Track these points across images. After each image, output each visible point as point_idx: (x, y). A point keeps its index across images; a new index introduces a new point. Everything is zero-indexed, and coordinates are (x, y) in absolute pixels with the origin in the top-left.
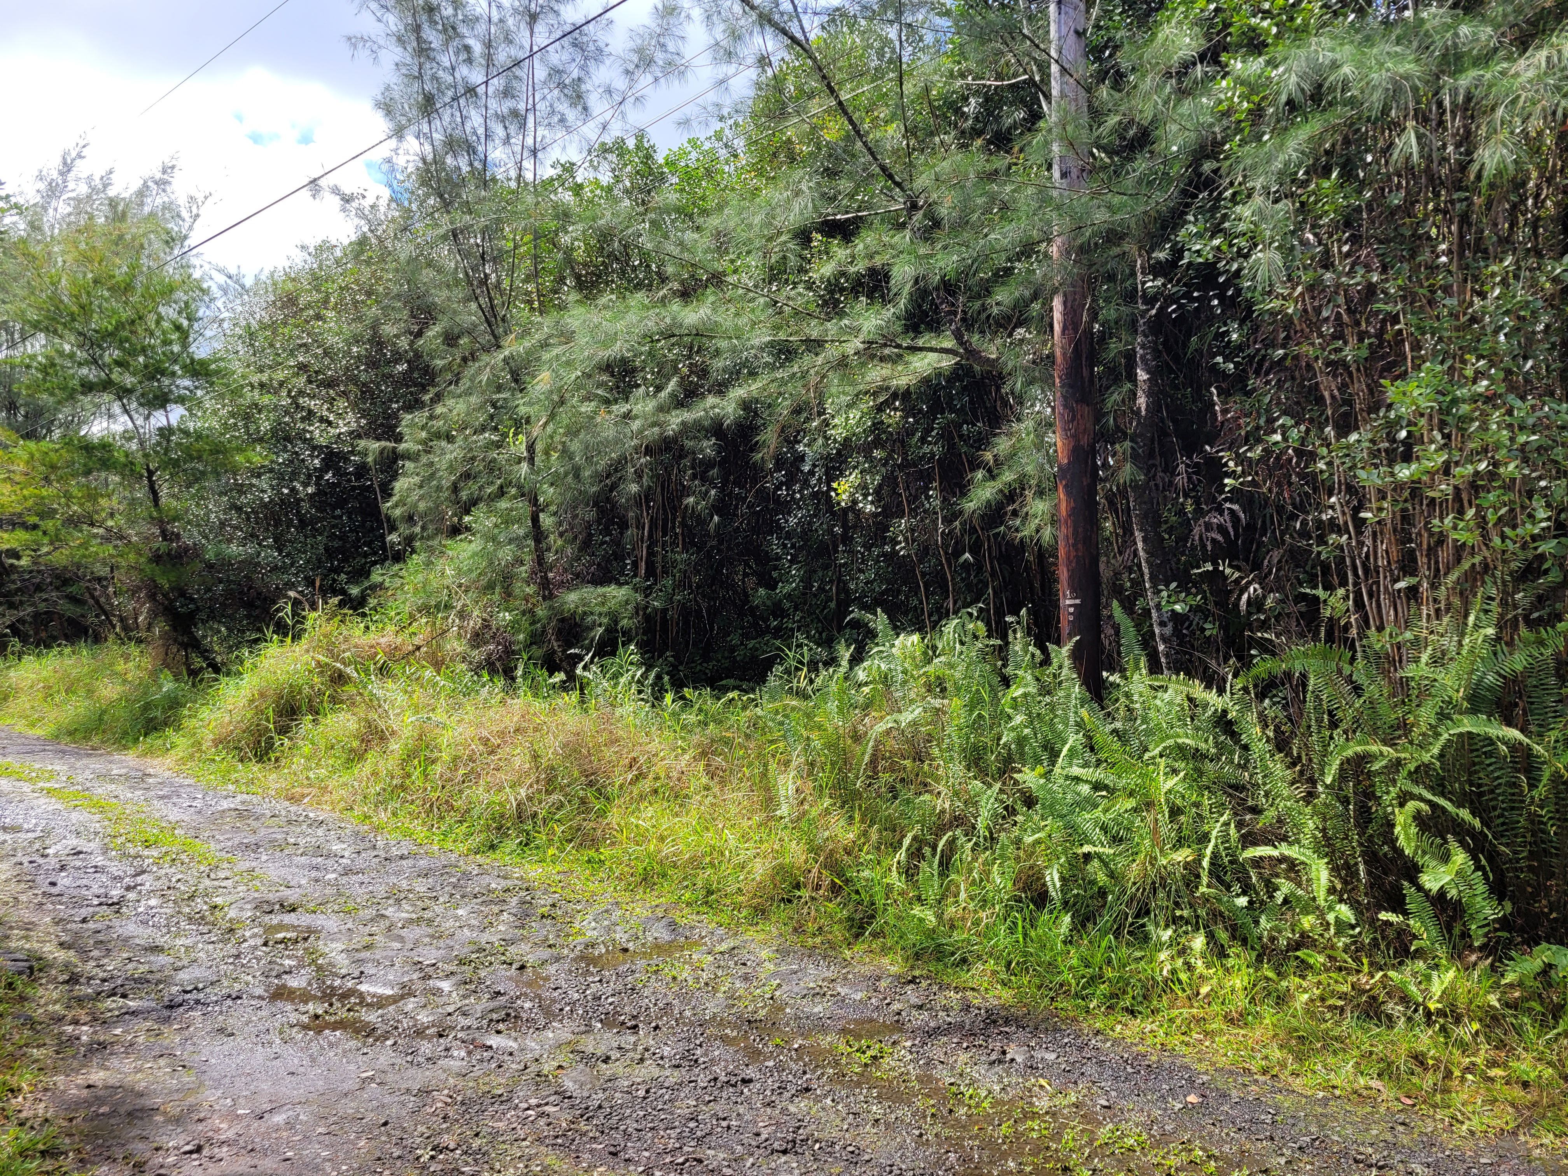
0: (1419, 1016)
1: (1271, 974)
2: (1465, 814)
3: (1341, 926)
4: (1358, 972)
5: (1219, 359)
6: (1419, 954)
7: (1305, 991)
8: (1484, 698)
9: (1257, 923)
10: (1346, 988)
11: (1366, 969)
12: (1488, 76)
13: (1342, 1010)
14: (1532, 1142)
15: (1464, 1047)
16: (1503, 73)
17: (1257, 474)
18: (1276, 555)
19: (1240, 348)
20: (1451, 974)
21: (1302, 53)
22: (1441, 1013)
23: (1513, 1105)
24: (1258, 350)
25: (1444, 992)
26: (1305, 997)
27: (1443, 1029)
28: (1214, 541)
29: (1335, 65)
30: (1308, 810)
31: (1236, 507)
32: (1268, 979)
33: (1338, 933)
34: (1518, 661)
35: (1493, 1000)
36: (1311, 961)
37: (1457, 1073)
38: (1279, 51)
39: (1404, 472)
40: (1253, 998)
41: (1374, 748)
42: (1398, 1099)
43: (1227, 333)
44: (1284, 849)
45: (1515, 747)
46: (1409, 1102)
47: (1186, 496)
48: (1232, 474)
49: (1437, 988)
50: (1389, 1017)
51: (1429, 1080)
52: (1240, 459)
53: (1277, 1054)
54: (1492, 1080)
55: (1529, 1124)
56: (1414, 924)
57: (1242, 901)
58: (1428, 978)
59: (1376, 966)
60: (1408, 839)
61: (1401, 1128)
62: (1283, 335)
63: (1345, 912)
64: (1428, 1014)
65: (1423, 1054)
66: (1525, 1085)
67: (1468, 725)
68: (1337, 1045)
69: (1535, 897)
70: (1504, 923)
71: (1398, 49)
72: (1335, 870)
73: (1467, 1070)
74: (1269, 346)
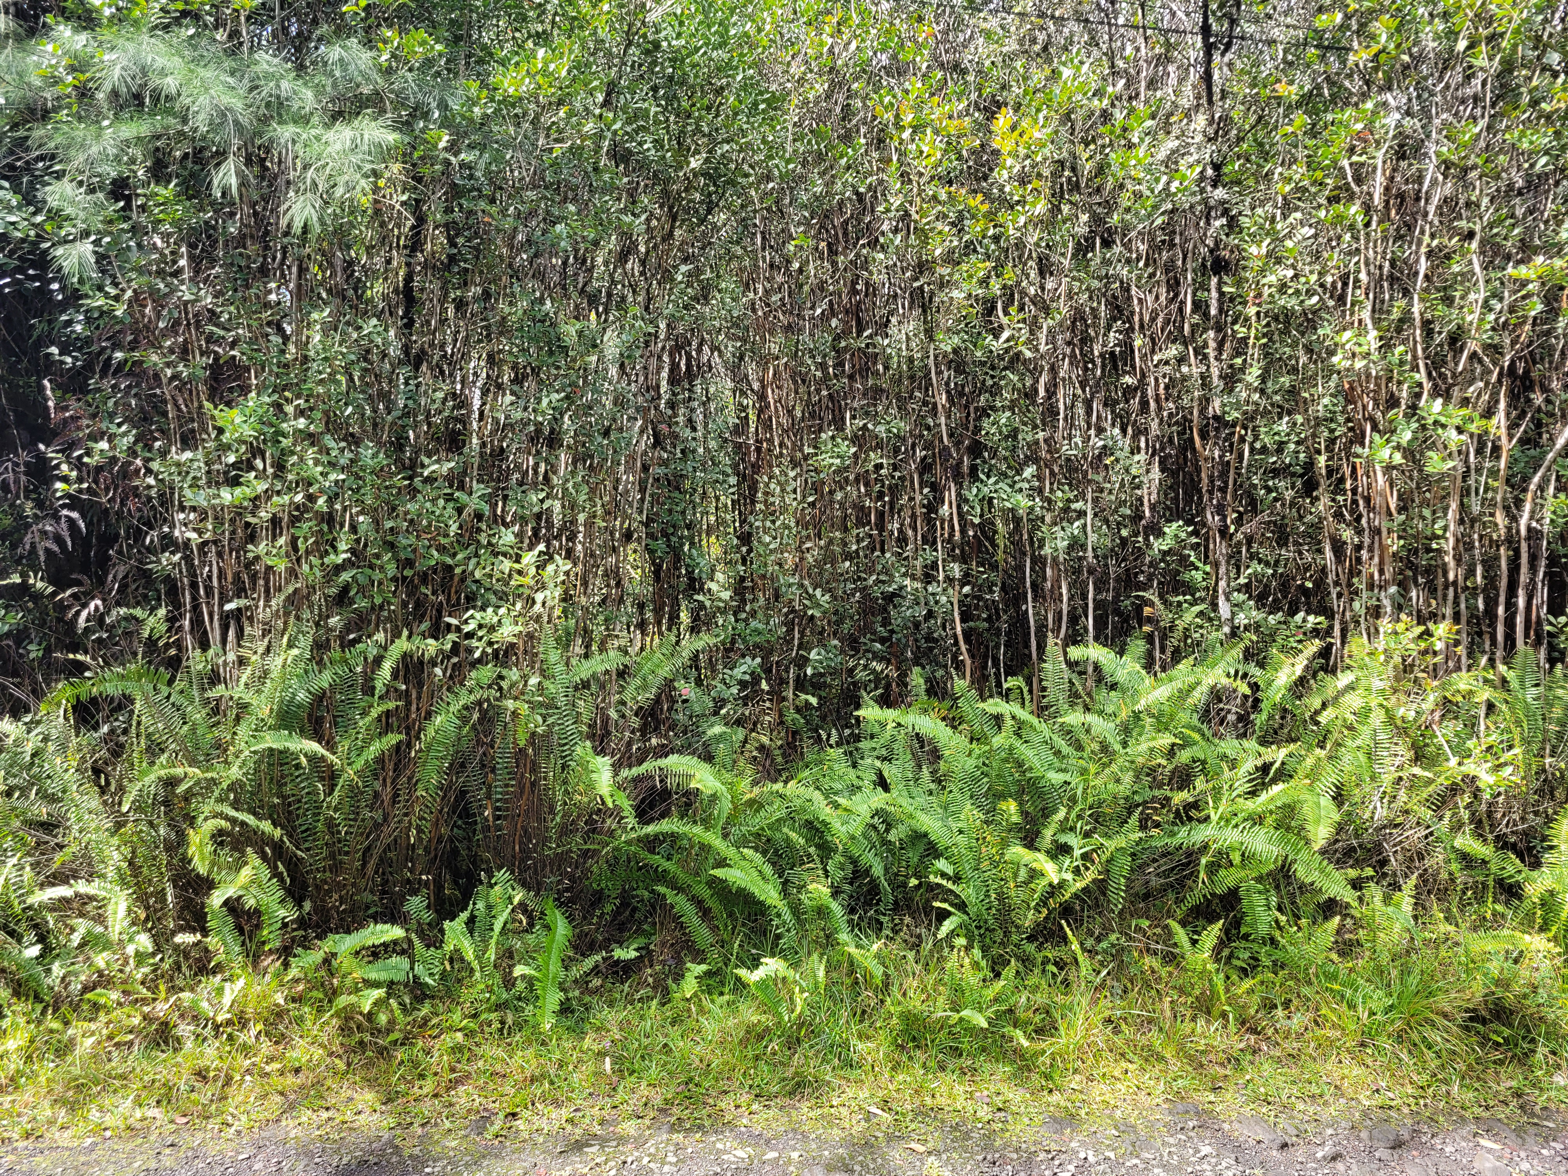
0: (208, 1031)
1: (55, 1025)
2: (266, 826)
3: (140, 957)
4: (154, 1000)
5: (54, 350)
6: (218, 969)
7: (93, 1034)
8: (295, 713)
9: (48, 971)
10: (136, 1021)
11: (163, 995)
12: (305, 136)
13: (131, 1044)
14: (292, 1123)
15: (246, 1050)
16: (318, 138)
17: (96, 481)
18: (122, 570)
19: (88, 341)
20: (240, 983)
21: (131, 47)
22: (229, 1023)
23: (282, 1094)
24: (106, 348)
25: (233, 1002)
26: (89, 1042)
27: (230, 1038)
28: (47, 551)
29: (163, 73)
30: (115, 841)
31: (75, 515)
32: (51, 1031)
33: (139, 964)
34: (325, 679)
35: (279, 999)
36: (102, 1001)
37: (237, 1077)
38: (106, 34)
39: (226, 496)
40: (29, 1057)
41: (179, 771)
42: (172, 1122)
43: (69, 323)
44: (82, 887)
45: (313, 759)
46: (185, 1120)
47: (27, 498)
48: (65, 479)
49: (227, 1000)
50: (178, 1040)
51: (209, 1091)
52: (79, 464)
53: (46, 1111)
54: (267, 1074)
55: (291, 1107)
56: (212, 942)
57: (35, 951)
58: (220, 991)
59: (173, 989)
60: (203, 859)
61: (168, 1151)
62: (130, 338)
63: (144, 942)
64: (217, 1027)
65: (207, 1069)
66: (297, 1071)
67: (272, 741)
68: (117, 1083)
69: (328, 892)
70: (302, 923)
71: (230, 80)
72: (141, 898)
73: (248, 1071)
74: (116, 346)
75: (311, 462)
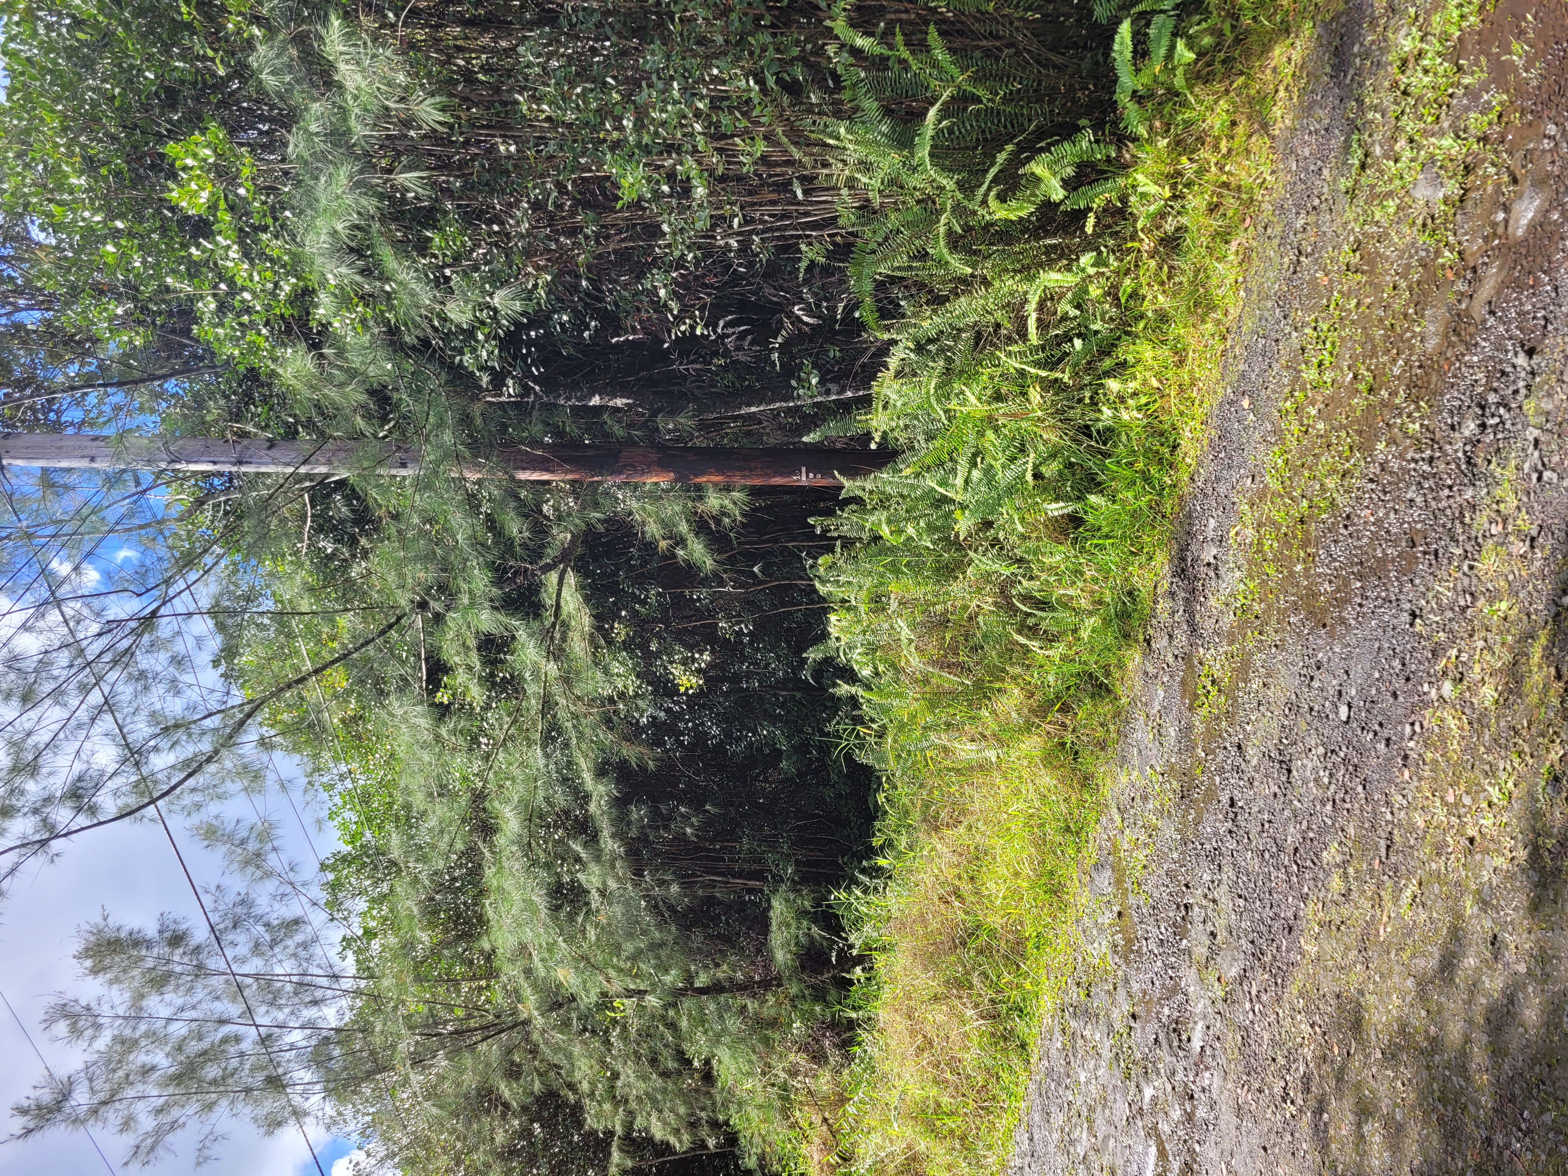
0: (1177, 205)
1: (1141, 325)
2: (1001, 158)
3: (1099, 262)
4: (1139, 251)
5: (586, 334)
6: (1124, 199)
7: (1156, 297)
8: (901, 134)
9: (1096, 332)
10: (1153, 263)
11: (1136, 244)
12: (357, 110)
13: (1171, 267)
14: (1279, 125)
15: (1202, 171)
16: (356, 98)
17: (694, 305)
18: (768, 290)
19: (575, 311)
20: (1140, 177)
21: (319, 260)
22: (1174, 187)
23: (1250, 136)
24: (580, 299)
25: (1155, 183)
26: (1161, 298)
27: (1188, 185)
28: (752, 343)
29: (334, 233)
30: (997, 284)
31: (721, 323)
32: (1145, 328)
33: (1107, 265)
34: (870, 105)
35: (1163, 143)
36: (1129, 290)
37: (1224, 178)
38: (314, 278)
39: (700, 192)
40: (1162, 342)
41: (942, 230)
42: (1246, 230)
43: (562, 325)
44: (1031, 308)
45: (944, 113)
46: (1248, 220)
47: (710, 363)
48: (693, 328)
49: (1153, 189)
50: (1178, 229)
51: (1230, 202)
52: (679, 319)
53: (1209, 327)
54: (1230, 151)
55: (1265, 126)
56: (1098, 203)
57: (1078, 343)
58: (1143, 195)
59: (1134, 237)
60: (1021, 208)
61: (1269, 231)
62: (568, 278)
63: (1087, 259)
64: (1174, 197)
65: (1210, 204)
66: (1234, 123)
67: (923, 153)
68: (1202, 275)
69: (1075, 101)
70: (1097, 127)
71: (323, 179)
72: (1050, 264)
73: (1221, 169)
74: (576, 288)
75: (664, 116)
